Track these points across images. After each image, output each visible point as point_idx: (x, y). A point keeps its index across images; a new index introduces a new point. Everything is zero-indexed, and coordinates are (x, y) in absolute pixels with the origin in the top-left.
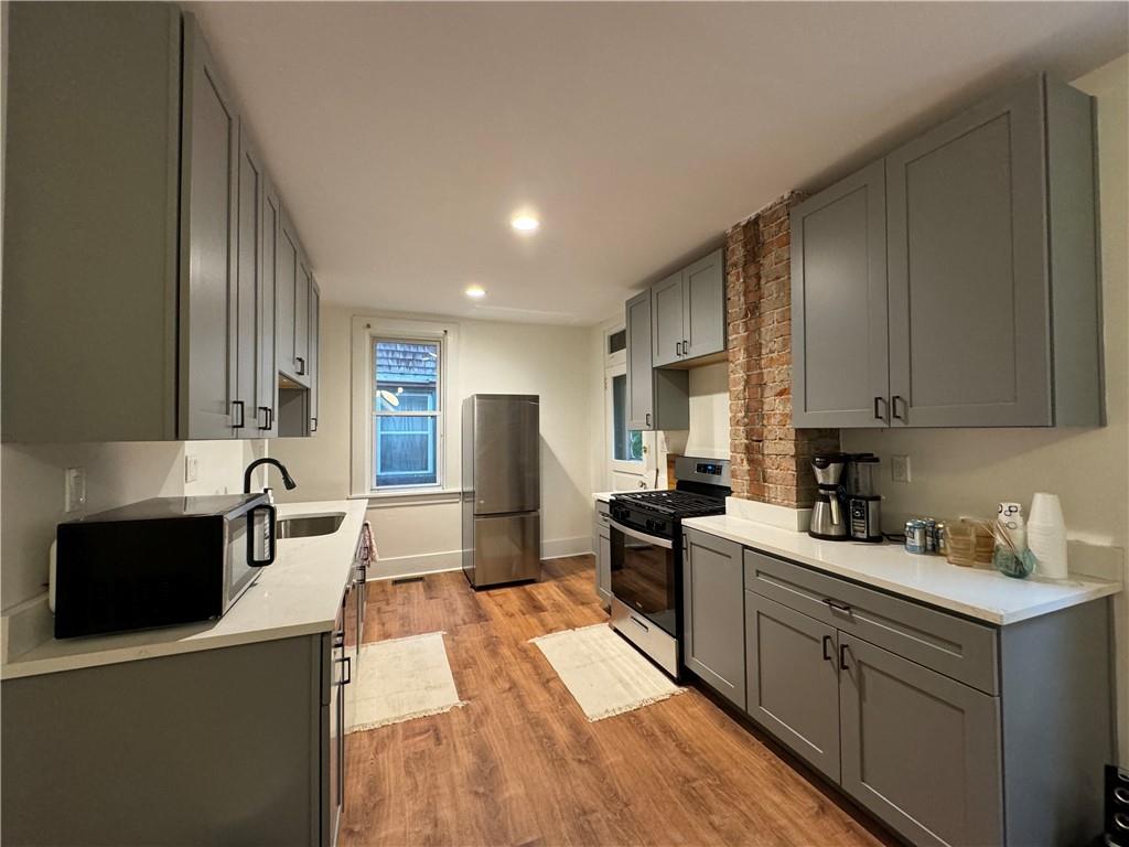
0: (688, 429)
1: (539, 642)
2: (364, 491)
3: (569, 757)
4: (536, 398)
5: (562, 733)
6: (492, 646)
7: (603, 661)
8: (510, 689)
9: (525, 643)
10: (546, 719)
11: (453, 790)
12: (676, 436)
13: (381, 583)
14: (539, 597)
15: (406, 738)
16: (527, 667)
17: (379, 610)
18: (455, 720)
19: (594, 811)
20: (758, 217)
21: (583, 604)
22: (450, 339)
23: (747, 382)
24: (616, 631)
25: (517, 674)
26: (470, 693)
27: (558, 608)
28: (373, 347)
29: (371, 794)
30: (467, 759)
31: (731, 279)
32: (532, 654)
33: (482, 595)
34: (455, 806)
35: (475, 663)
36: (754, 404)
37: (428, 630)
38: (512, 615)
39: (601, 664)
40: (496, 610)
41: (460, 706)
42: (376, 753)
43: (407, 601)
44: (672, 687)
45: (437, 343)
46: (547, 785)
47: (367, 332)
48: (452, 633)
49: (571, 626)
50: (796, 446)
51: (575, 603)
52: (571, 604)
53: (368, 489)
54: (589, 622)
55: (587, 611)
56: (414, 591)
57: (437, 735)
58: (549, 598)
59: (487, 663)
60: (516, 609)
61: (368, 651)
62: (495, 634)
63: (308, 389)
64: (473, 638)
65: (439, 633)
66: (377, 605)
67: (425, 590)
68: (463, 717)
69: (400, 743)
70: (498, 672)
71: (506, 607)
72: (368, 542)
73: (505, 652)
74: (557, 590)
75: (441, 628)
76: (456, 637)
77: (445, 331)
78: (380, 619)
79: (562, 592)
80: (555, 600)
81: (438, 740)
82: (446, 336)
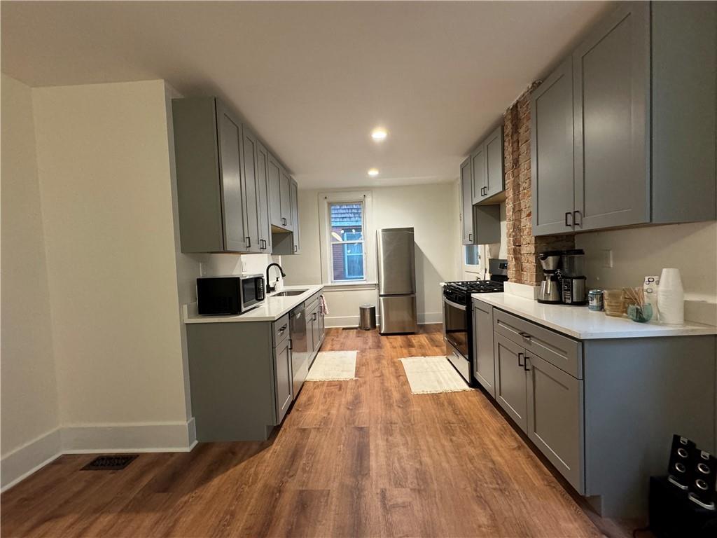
0: (500, 242)
1: (403, 360)
2: (327, 282)
3: (395, 404)
4: (412, 229)
5: (396, 396)
6: (378, 359)
7: (434, 372)
8: (380, 376)
9: (395, 360)
10: (391, 390)
11: (340, 405)
12: (494, 246)
13: (337, 329)
14: (414, 341)
15: (327, 386)
16: (392, 369)
17: (333, 340)
18: (350, 383)
19: (397, 423)
20: (518, 102)
21: (436, 346)
22: (368, 200)
23: (514, 209)
24: (449, 360)
25: (386, 372)
26: (361, 376)
27: (421, 346)
28: (329, 210)
29: (309, 401)
30: (350, 397)
31: (506, 144)
32: (397, 364)
33: (384, 338)
34: (338, 410)
35: (368, 364)
36: (517, 223)
37: (352, 349)
38: (395, 348)
39: (432, 373)
40: (388, 344)
41: (354, 379)
42: (315, 389)
43: (347, 337)
44: (466, 387)
45: (361, 202)
46: (380, 411)
47: (325, 201)
48: (363, 351)
49: (424, 355)
50: (536, 247)
51: (432, 346)
52: (430, 345)
53: (330, 281)
54: (435, 354)
55: (437, 350)
56: (351, 333)
57: (340, 387)
58: (419, 342)
59: (374, 365)
60: (399, 345)
61: (323, 355)
62: (382, 354)
63: (292, 232)
64: (371, 355)
65: (357, 351)
66: (333, 337)
67: (356, 333)
68: (353, 383)
69: (325, 387)
70: (377, 369)
71: (393, 344)
72: (322, 305)
73: (384, 362)
74: (425, 338)
75: (358, 349)
76: (363, 354)
77: (364, 195)
78: (332, 343)
79: (428, 340)
80: (421, 343)
81: (340, 389)
82: (365, 198)
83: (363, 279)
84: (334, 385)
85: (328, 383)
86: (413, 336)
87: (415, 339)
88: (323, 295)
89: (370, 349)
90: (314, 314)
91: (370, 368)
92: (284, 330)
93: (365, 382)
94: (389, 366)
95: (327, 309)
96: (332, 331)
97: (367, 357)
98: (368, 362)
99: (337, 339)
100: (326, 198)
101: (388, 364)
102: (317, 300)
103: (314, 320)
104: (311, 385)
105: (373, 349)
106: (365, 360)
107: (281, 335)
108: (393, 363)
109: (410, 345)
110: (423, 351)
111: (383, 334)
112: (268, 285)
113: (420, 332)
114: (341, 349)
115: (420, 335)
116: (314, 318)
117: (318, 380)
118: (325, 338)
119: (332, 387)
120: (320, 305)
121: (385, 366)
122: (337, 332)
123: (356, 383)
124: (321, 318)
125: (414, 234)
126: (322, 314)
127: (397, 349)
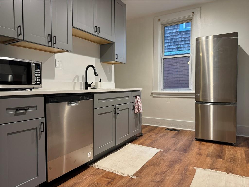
1: (199, 170)
4: (236, 34)
9: (190, 168)
13: (161, 128)
14: (227, 152)
15: (102, 177)
25: (169, 178)
32: (188, 174)
33: (196, 143)
37: (158, 147)
40: (196, 150)
42: (90, 176)
45: (189, 20)
51: (248, 162)
52: (245, 162)
53: (159, 88)
54: (245, 174)
56: (170, 134)
57: (111, 182)
58: (233, 154)
59: (163, 168)
60: (206, 153)
61: (130, 146)
62: (182, 159)
63: (114, 43)
64: (171, 156)
65: (160, 149)
66: (152, 134)
67: (175, 134)
68: (126, 181)
69: (99, 177)
70: (162, 173)
71: (202, 151)
72: (136, 104)
73: (177, 167)
74: (243, 152)
75: (163, 148)
76: (164, 154)
77: (193, 13)
78: (147, 138)
79: (245, 154)
80: (235, 156)
81: (109, 183)
82: (193, 15)
83: (189, 88)
84: (108, 178)
85: (105, 174)
86: (231, 147)
87: (228, 151)
88: (138, 96)
89: (174, 150)
90: (115, 109)
91: (156, 170)
92: (26, 112)
93: (138, 184)
94: (178, 173)
95: (140, 108)
96: (156, 130)
97: (165, 158)
98: (160, 163)
99: (155, 136)
100: (159, 20)
101: (179, 170)
102: (127, 98)
103: (115, 114)
104: (92, 171)
105: (177, 151)
106: (161, 160)
107: (16, 115)
108: (186, 170)
109: (220, 156)
110: (232, 166)
111: (198, 140)
112: (86, 83)
113: (242, 144)
114: (149, 145)
115: (239, 148)
116: (116, 112)
117: (101, 168)
118: (145, 134)
119: (104, 179)
120: (132, 104)
121: (174, 171)
122: (160, 131)
123: (129, 182)
124: (133, 115)
125: (238, 39)
126: (135, 112)
127: (202, 156)
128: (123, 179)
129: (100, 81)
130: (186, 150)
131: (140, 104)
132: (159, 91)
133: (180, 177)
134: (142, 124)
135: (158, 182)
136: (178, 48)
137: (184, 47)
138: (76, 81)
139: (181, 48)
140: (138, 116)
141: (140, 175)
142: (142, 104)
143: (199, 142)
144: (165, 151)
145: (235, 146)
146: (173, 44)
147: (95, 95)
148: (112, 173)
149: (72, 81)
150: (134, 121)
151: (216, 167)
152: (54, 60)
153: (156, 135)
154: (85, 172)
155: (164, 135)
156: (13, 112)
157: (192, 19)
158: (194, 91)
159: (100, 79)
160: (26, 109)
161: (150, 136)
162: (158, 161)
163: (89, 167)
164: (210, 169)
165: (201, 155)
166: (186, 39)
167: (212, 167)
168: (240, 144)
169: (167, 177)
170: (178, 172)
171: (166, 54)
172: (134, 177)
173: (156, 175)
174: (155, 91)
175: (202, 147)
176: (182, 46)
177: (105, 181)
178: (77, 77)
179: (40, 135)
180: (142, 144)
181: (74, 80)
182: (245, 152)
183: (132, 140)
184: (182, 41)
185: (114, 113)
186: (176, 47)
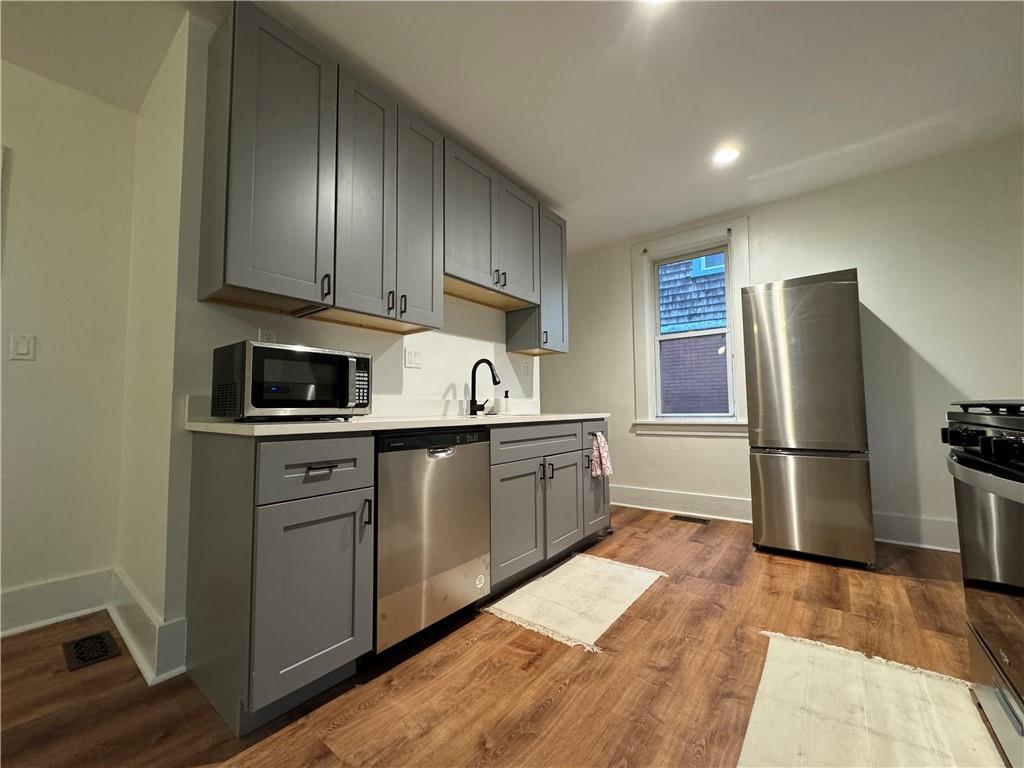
1: (777, 641)
2: (648, 416)
4: (852, 274)
9: (751, 631)
11: (475, 720)
14: (852, 590)
15: (512, 643)
16: (720, 660)
21: (942, 630)
25: (693, 659)
26: (614, 644)
27: (875, 613)
28: (654, 272)
32: (746, 649)
33: (760, 558)
35: (660, 619)
37: (655, 566)
40: (760, 578)
41: (588, 648)
42: (481, 638)
45: (720, 247)
47: (645, 259)
48: (677, 577)
49: (870, 649)
51: (923, 623)
52: (912, 621)
53: (652, 413)
54: (921, 660)
55: (938, 644)
56: (684, 530)
57: (535, 659)
58: (871, 596)
59: (673, 626)
60: (792, 589)
61: (582, 561)
62: (723, 603)
63: (539, 306)
64: (693, 593)
65: (661, 573)
66: (637, 530)
67: (697, 532)
68: (575, 662)
69: (504, 644)
70: (674, 643)
71: (778, 581)
72: (596, 453)
73: (713, 627)
74: (903, 592)
75: (668, 569)
76: (673, 585)
77: (729, 230)
78: (626, 541)
79: (911, 599)
80: (879, 603)
81: (530, 664)
82: (730, 236)
83: (728, 412)
84: (526, 649)
85: (521, 635)
86: (863, 573)
87: (857, 585)
88: (599, 434)
89: (700, 577)
90: (544, 465)
91: (656, 633)
92: (331, 472)
93: (607, 670)
94: (718, 646)
95: (607, 463)
96: (647, 518)
97: (676, 598)
98: (664, 612)
99: (644, 536)
100: (645, 251)
101: (719, 636)
102: (573, 439)
103: (543, 478)
104: (487, 625)
105: (708, 579)
106: (666, 603)
107: (307, 480)
108: (740, 639)
109: (834, 599)
110: (874, 631)
111: (762, 549)
112: (473, 401)
113: (892, 567)
114: (631, 560)
115: (886, 577)
116: (545, 473)
117: (509, 619)
118: (620, 529)
119: (519, 651)
120: (586, 452)
121: (706, 639)
122: (657, 521)
123: (583, 662)
124: (588, 480)
125: (857, 285)
126: (594, 473)
127: (782, 598)
128: (567, 654)
129: (506, 396)
130: (731, 576)
131: (605, 454)
132: (651, 419)
133: (724, 659)
134: (612, 503)
135: (663, 669)
136: (690, 316)
137: (704, 314)
138: (450, 397)
139: (699, 315)
140: (600, 483)
141: (611, 645)
142: (610, 452)
143: (766, 556)
144: (676, 579)
145: (873, 571)
146: (678, 307)
147: (492, 431)
148: (538, 635)
149: (439, 398)
150: (590, 496)
151: (827, 632)
152: (402, 350)
153: (647, 532)
154: (470, 626)
155: (670, 534)
156: (300, 474)
157: (726, 245)
158: (745, 421)
159: (507, 392)
160: (331, 465)
161: (632, 535)
162: (659, 606)
163: (479, 613)
164: (811, 637)
165: (778, 593)
166: (710, 294)
167: (816, 634)
168: (887, 565)
169: (688, 656)
170: (716, 641)
171: (665, 329)
172: (596, 649)
173: (655, 647)
174: (639, 421)
175: (778, 570)
176: (700, 310)
177: (519, 655)
178: (453, 387)
179: (362, 529)
180: (612, 556)
181: (445, 395)
182: (909, 590)
183: (586, 546)
184: (700, 299)
185: (540, 475)
186: (687, 313)
